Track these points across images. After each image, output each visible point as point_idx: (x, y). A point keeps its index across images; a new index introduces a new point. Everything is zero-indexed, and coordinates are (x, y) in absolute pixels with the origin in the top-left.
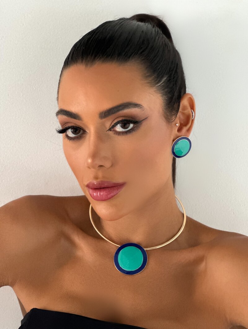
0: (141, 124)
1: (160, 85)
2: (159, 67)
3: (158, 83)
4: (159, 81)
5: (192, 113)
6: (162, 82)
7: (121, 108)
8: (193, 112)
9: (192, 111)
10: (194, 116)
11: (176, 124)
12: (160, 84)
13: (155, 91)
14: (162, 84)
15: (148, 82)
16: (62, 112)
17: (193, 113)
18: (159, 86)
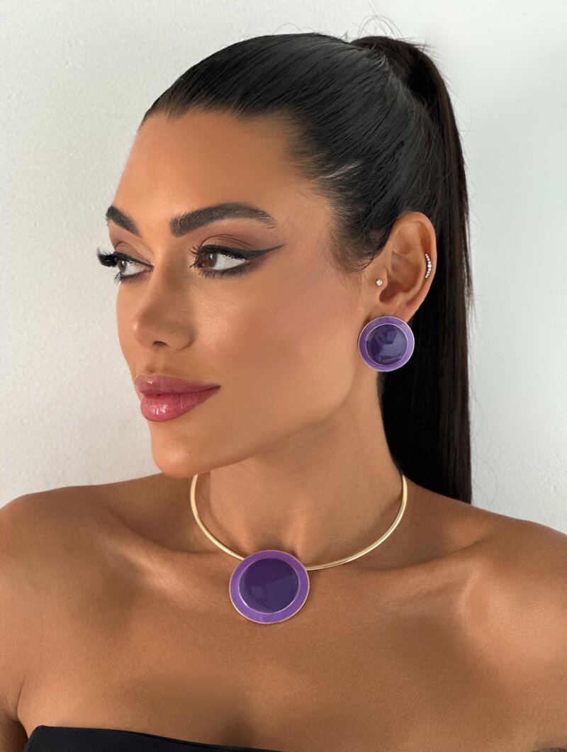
0: (265, 259)
1: (332, 178)
2: (337, 138)
3: (325, 172)
4: (333, 170)
5: (427, 264)
6: (341, 172)
7: (215, 214)
8: (428, 260)
9: (426, 259)
10: (430, 270)
11: (377, 280)
12: (332, 176)
13: (313, 189)
14: (339, 176)
15: (298, 165)
16: (113, 213)
17: (429, 263)
18: (328, 179)
